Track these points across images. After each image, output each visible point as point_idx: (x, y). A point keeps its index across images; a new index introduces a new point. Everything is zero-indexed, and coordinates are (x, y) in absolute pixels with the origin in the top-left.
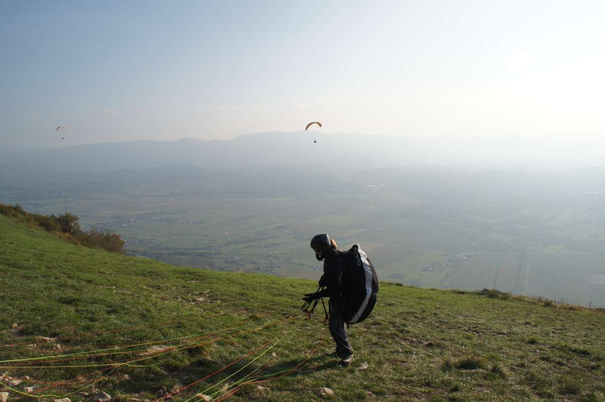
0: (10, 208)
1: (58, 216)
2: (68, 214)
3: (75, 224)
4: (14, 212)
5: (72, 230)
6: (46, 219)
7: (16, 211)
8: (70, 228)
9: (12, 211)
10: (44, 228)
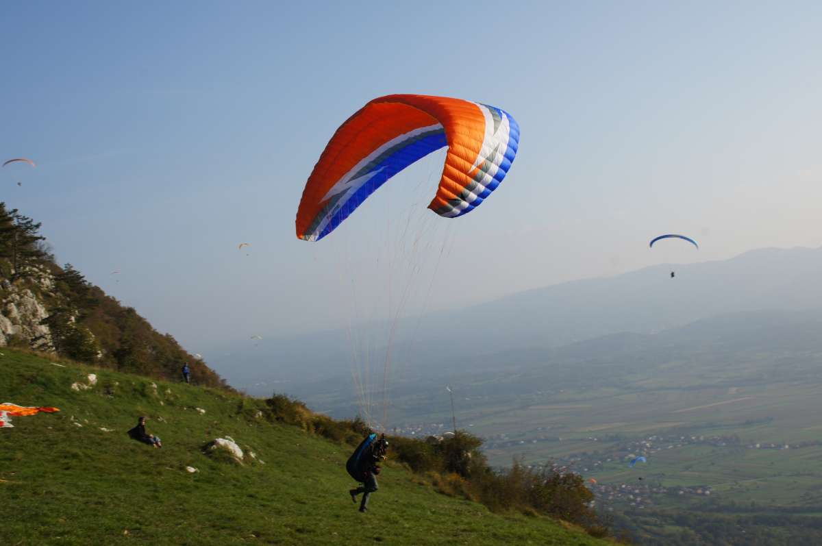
0: (343, 426)
1: (442, 439)
2: (460, 434)
3: (476, 454)
4: (351, 433)
5: (469, 468)
6: (416, 443)
7: (355, 431)
8: (465, 462)
9: (348, 430)
10: (406, 464)
